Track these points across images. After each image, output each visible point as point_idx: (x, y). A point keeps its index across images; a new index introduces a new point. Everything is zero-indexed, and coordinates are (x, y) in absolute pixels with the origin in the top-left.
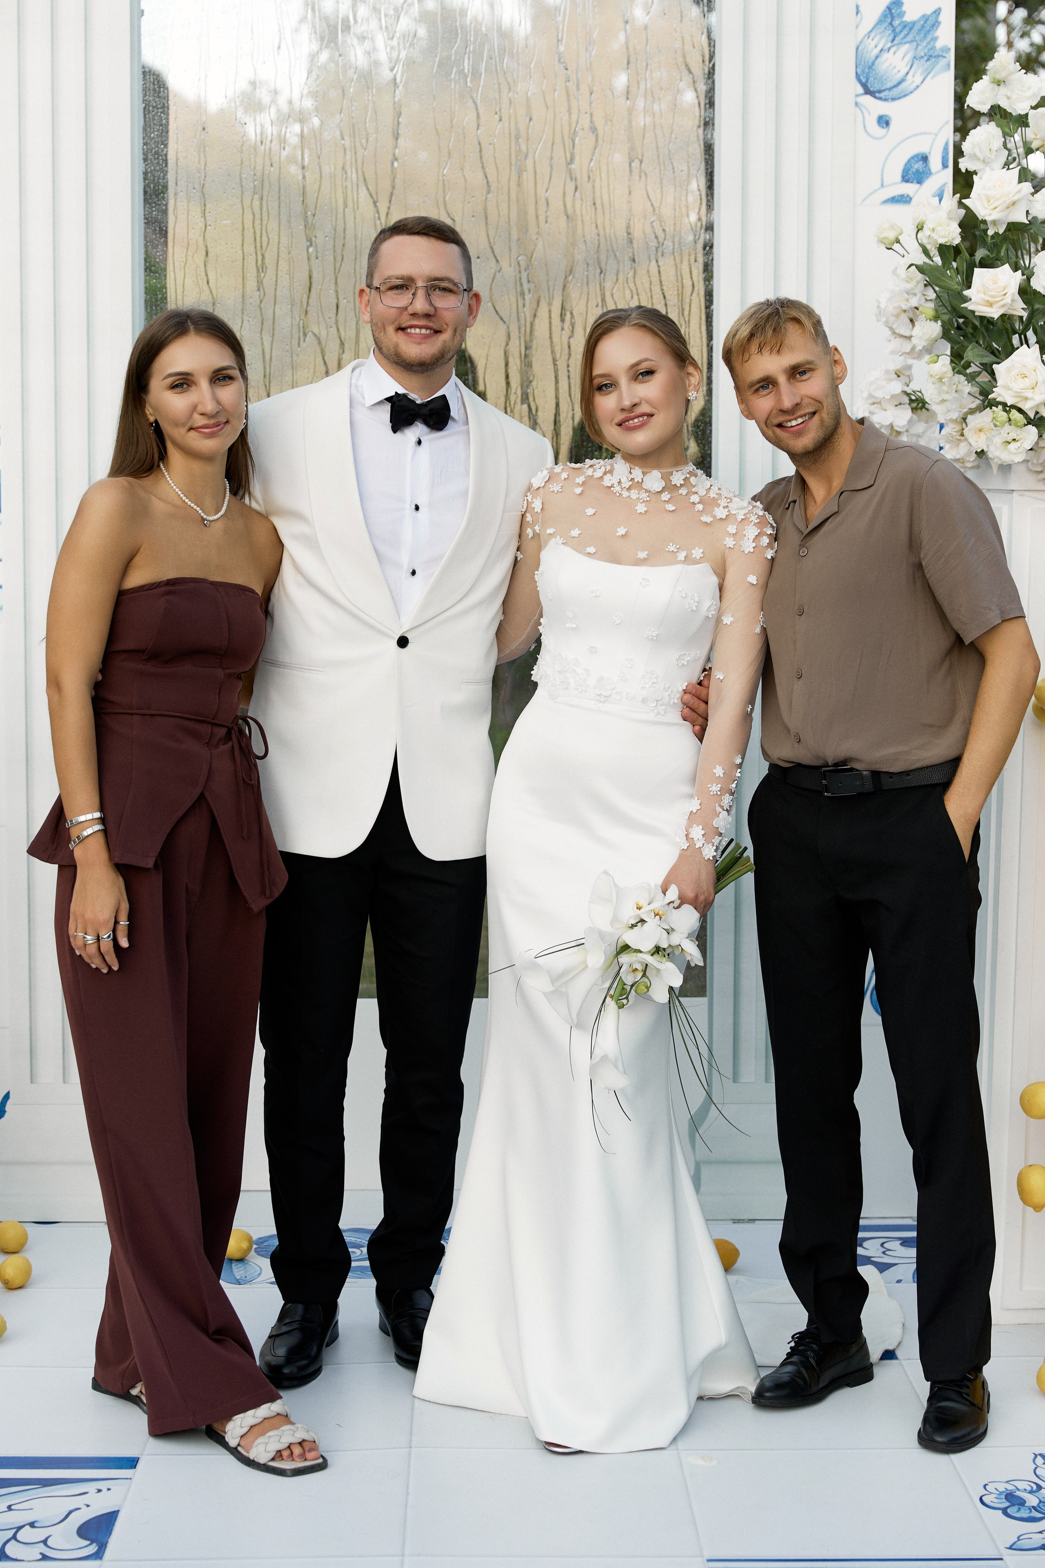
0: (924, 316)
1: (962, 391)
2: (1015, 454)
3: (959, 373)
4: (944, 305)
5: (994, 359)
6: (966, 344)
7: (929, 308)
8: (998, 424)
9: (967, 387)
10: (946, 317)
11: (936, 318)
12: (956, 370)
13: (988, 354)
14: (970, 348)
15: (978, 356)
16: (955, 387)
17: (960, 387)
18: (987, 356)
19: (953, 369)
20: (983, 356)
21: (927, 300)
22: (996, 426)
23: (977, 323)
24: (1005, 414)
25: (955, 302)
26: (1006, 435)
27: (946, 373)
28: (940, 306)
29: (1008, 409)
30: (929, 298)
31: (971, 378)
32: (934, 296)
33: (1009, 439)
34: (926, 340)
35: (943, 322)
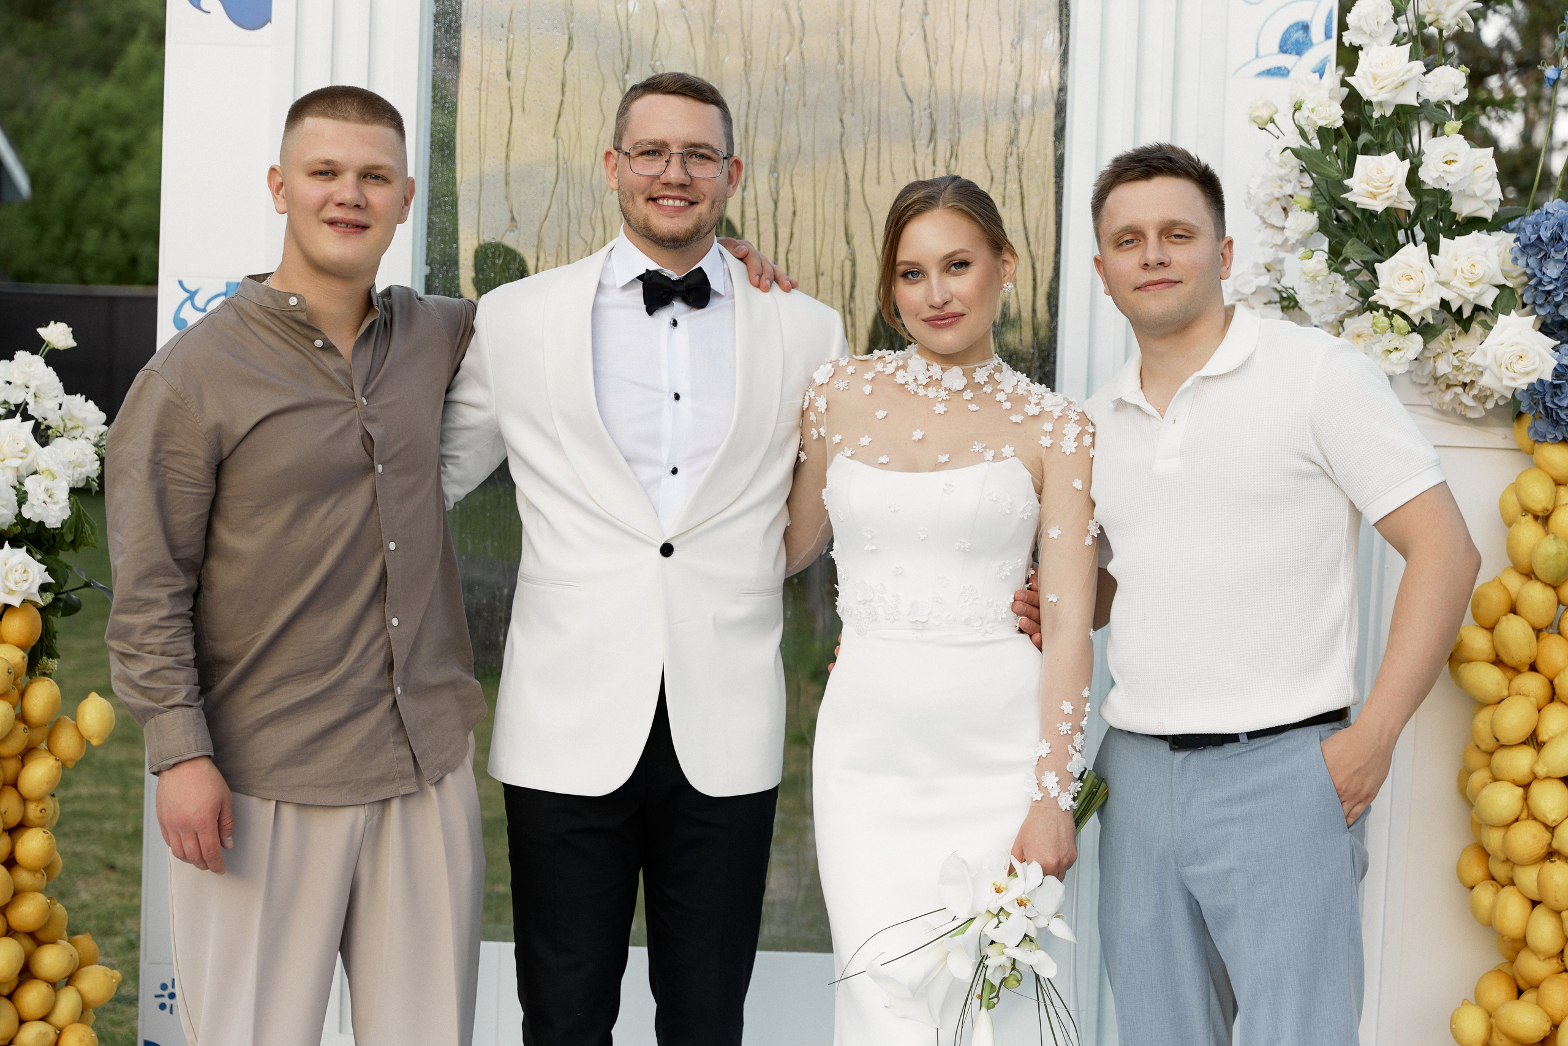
0: (1299, 205)
1: (1338, 292)
2: (1397, 364)
3: (1336, 271)
4: (1321, 193)
5: (1375, 256)
6: (1345, 237)
7: (1305, 197)
8: (1378, 330)
9: (1344, 288)
10: (1323, 208)
11: (1312, 209)
12: (1332, 268)
13: (1370, 250)
14: (1349, 243)
15: (1358, 252)
16: (1330, 287)
17: (1336, 287)
18: (1369, 253)
19: (1330, 266)
20: (1363, 253)
21: (1302, 188)
22: (1376, 332)
23: (1359, 216)
24: (1386, 320)
25: (1333, 192)
26: (1387, 343)
27: (1321, 270)
28: (1317, 195)
29: (1390, 313)
30: (1304, 186)
31: (1349, 277)
32: (1310, 183)
33: (1391, 348)
34: (1300, 233)
35: (1320, 214)
